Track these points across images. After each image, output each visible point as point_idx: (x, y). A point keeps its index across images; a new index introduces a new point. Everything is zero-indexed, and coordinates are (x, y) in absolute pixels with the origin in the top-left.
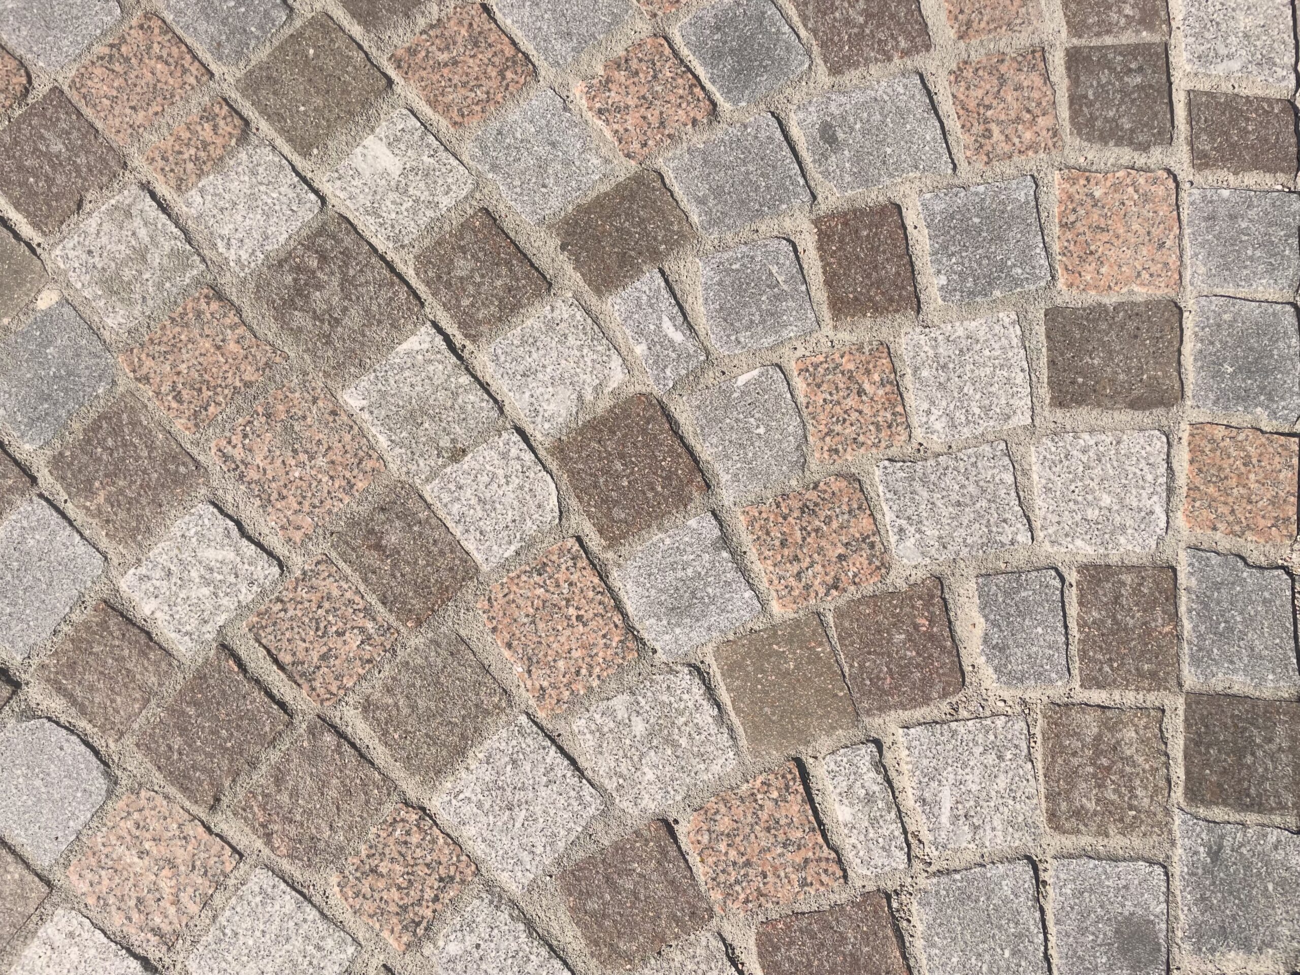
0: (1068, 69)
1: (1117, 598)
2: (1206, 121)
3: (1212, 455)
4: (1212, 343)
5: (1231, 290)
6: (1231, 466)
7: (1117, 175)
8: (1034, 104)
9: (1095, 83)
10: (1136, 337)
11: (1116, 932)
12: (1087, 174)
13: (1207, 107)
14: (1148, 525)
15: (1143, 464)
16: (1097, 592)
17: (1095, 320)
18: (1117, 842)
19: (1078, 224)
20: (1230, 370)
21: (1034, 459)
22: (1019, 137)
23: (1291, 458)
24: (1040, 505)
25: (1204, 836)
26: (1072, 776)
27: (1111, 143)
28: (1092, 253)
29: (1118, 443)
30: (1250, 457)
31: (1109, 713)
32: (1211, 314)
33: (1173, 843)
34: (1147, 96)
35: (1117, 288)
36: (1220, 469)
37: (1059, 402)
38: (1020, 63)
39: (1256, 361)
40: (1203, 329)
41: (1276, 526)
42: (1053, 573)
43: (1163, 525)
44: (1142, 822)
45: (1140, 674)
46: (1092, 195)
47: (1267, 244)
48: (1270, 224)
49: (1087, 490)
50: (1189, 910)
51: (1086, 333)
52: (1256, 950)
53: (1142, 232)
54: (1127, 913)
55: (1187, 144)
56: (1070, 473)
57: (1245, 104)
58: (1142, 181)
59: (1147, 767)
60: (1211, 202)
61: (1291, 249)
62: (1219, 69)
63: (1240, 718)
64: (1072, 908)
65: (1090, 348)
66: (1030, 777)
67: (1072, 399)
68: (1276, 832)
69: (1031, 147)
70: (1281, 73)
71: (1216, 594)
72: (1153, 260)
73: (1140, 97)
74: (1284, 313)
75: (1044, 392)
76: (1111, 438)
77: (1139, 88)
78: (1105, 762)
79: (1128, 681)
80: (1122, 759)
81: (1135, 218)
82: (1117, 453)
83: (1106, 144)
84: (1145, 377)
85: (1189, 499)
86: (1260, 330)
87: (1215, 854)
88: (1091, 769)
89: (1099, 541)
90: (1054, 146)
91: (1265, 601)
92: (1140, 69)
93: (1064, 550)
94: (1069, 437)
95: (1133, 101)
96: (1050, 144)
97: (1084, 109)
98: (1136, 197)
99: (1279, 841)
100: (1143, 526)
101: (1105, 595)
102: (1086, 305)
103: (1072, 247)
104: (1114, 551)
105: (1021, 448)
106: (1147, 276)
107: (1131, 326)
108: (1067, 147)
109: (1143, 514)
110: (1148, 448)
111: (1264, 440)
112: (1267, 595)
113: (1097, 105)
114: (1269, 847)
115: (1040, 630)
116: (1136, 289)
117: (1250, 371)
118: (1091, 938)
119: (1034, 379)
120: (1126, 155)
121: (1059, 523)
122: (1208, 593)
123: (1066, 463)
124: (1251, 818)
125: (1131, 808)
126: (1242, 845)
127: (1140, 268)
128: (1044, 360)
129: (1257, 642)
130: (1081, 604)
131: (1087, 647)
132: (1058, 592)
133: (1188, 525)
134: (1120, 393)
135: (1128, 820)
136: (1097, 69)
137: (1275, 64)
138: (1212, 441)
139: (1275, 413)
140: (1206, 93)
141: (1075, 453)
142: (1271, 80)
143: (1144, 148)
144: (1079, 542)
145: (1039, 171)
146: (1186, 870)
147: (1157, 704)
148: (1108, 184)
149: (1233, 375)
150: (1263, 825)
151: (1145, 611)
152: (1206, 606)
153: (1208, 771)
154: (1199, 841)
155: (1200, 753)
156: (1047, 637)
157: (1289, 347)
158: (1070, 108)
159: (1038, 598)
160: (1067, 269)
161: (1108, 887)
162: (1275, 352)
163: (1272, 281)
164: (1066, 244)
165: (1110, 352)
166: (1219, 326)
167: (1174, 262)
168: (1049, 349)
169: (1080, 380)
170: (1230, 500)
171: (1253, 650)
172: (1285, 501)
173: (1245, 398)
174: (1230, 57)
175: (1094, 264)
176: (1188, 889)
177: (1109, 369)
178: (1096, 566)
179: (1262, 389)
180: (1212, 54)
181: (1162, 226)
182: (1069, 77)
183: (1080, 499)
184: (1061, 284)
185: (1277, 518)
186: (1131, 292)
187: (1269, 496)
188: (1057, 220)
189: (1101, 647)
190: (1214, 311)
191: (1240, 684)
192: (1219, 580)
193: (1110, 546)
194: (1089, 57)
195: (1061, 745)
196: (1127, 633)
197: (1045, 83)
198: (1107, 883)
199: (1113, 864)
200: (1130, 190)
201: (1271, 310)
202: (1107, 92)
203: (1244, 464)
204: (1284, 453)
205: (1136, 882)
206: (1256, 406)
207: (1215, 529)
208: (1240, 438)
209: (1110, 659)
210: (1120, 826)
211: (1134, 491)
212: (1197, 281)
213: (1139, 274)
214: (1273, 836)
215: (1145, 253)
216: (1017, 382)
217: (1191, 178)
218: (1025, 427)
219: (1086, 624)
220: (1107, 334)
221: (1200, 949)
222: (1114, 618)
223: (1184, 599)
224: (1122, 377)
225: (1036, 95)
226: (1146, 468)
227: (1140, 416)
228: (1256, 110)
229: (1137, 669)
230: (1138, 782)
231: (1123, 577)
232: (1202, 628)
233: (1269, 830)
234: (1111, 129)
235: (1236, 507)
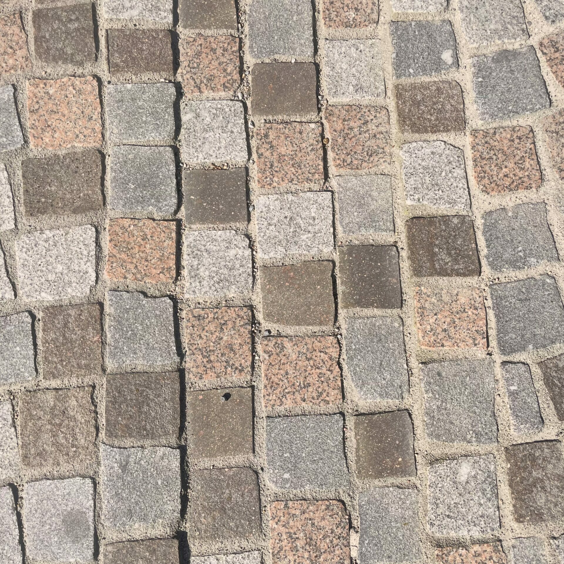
0: (34, 22)
1: (66, 325)
2: (117, 46)
3: (123, 236)
4: (121, 172)
5: (133, 141)
6: (134, 241)
7: (63, 80)
8: (14, 44)
9: (50, 29)
10: (76, 172)
11: (63, 521)
12: (45, 81)
13: (118, 38)
14: (85, 280)
15: (81, 245)
16: (54, 322)
17: (52, 165)
18: (65, 468)
19: (41, 110)
20: (133, 187)
21: (16, 249)
22: (6, 63)
23: (171, 233)
24: (21, 275)
25: (117, 457)
26: (38, 432)
27: (60, 63)
28: (49, 126)
29: (66, 234)
30: (146, 235)
31: (60, 392)
32: (120, 155)
33: (99, 464)
34: (81, 34)
35: (64, 145)
36: (128, 243)
37: (31, 213)
38: (6, 21)
39: (149, 180)
40: (116, 164)
41: (163, 273)
42: (27, 314)
43: (93, 278)
44: (80, 453)
45: (79, 367)
46: (48, 93)
47: (154, 114)
48: (156, 102)
49: (48, 263)
50: (108, 502)
51: (47, 173)
52: (151, 521)
53: (79, 112)
54: (69, 509)
55: (106, 60)
56: (38, 254)
57: (141, 34)
58: (78, 83)
59: (83, 421)
60: (120, 92)
61: (169, 114)
62: (126, 15)
63: (140, 385)
64: (36, 511)
65: (49, 180)
66: (13, 437)
67: (38, 212)
68: (163, 449)
69: (12, 68)
70: (163, 14)
71: (126, 315)
72: (85, 127)
73: (77, 35)
74: (165, 152)
75: (22, 209)
76: (62, 232)
77: (77, 30)
78: (57, 421)
79: (72, 372)
80: (68, 418)
81: (74, 104)
82: (66, 240)
83: (57, 63)
84: (82, 195)
85: (109, 263)
86: (151, 162)
87: (124, 467)
88: (49, 427)
89: (55, 292)
90: (27, 66)
91: (156, 316)
92: (77, 19)
93: (34, 300)
94: (37, 234)
95: (72, 38)
96: (24, 66)
97: (44, 44)
98: (74, 92)
99: (164, 454)
100: (81, 281)
101: (59, 323)
102: (47, 156)
103: (37, 124)
104: (65, 297)
105: (10, 243)
106: (83, 137)
107: (73, 166)
108: (34, 66)
109: (81, 274)
110: (84, 235)
111: (154, 225)
112: (158, 313)
113: (52, 42)
114: (157, 459)
115: (18, 349)
116: (76, 145)
117: (145, 186)
118: (48, 527)
119: (16, 202)
120: (70, 68)
121: (31, 284)
122: (121, 315)
123: (35, 249)
124: (148, 442)
125: (73, 446)
126: (141, 459)
127: (78, 133)
128: (22, 191)
129: (151, 340)
130: (44, 330)
131: (47, 355)
132: (29, 325)
133: (109, 278)
134: (67, 205)
135: (71, 454)
136: (51, 20)
137: (160, 10)
138: (123, 228)
139: (161, 209)
140: (118, 30)
141: (41, 242)
142: (157, 19)
143: (81, 64)
144: (43, 294)
145: (18, 82)
146: (106, 478)
147: (90, 383)
148: (57, 86)
149: (135, 189)
150: (155, 446)
151: (82, 329)
152: (119, 322)
153: (120, 419)
154: (114, 460)
155: (115, 408)
156: (22, 352)
157: (169, 170)
158: (35, 44)
159: (17, 329)
160: (34, 137)
161: (58, 495)
162: (160, 174)
163: (157, 134)
164: (33, 122)
165: (61, 182)
166: (125, 162)
167: (98, 128)
168: (24, 184)
169: (43, 200)
170: (134, 261)
171: (148, 345)
172: (168, 258)
173: (142, 201)
174: (131, 8)
175: (50, 132)
176: (107, 490)
177: (60, 192)
178: (53, 307)
179: (152, 196)
180: (121, 7)
181: (90, 107)
182: (34, 27)
183: (44, 269)
184: (31, 146)
185: (163, 269)
186: (73, 147)
187: (158, 256)
188: (28, 109)
189: (56, 354)
190: (123, 154)
191: (141, 365)
192: (128, 307)
193: (62, 294)
194: (47, 15)
195: (31, 415)
196: (72, 345)
197: (21, 31)
198: (57, 493)
199: (61, 481)
200: (71, 88)
201: (157, 151)
202: (57, 34)
203: (142, 240)
204: (167, 231)
205: (75, 490)
206: (149, 206)
207: (125, 278)
208: (140, 225)
209: (62, 361)
210: (66, 457)
211: (76, 261)
212: (113, 138)
213: (77, 136)
214: (161, 451)
215: (81, 123)
216: (5, 204)
217: (109, 79)
218: (11, 230)
219: (47, 341)
220: (59, 172)
221: (115, 525)
222: (64, 336)
223: (107, 320)
224: (68, 196)
225: (15, 38)
226: (83, 247)
227: (79, 217)
228: (148, 37)
229: (78, 364)
230: (78, 430)
231: (70, 312)
232: (117, 336)
233: (158, 448)
234: (60, 54)
235: (138, 264)
